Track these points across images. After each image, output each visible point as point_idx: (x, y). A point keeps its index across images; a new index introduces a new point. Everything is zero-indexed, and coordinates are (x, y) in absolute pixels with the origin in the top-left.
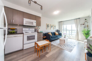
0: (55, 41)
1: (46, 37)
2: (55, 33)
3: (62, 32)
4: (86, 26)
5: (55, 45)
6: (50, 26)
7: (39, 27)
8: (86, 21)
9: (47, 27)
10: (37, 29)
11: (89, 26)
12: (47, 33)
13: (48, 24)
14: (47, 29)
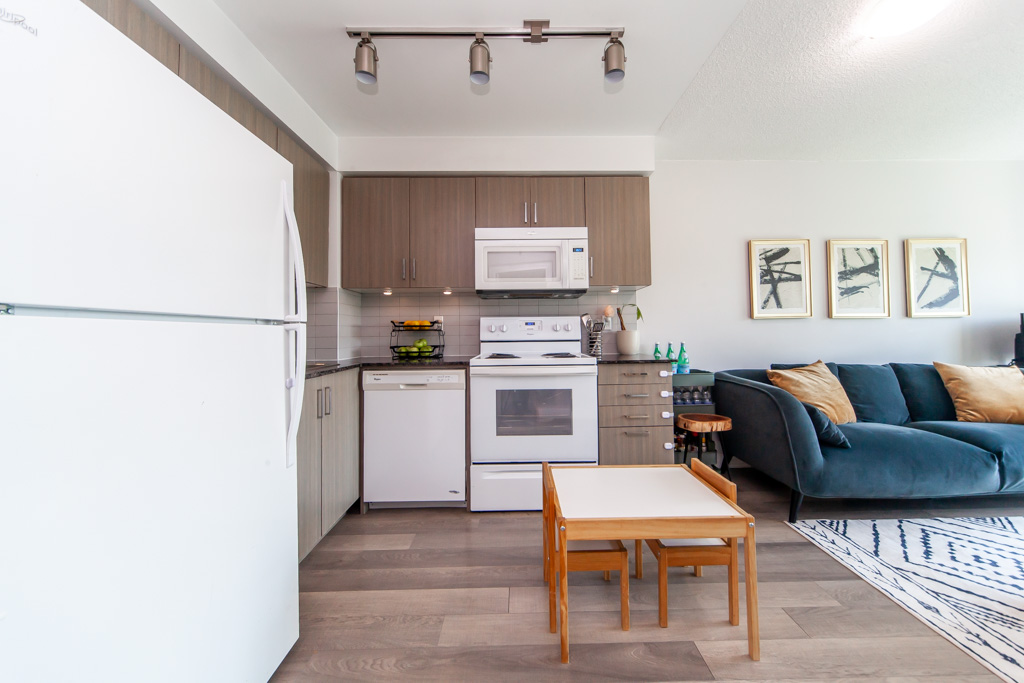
0: (913, 527)
1: (721, 426)
2: (933, 374)
5: (911, 596)
7: (642, 296)
9: (760, 291)
10: (612, 326)
12: (762, 376)
13: (776, 246)
14: (758, 314)
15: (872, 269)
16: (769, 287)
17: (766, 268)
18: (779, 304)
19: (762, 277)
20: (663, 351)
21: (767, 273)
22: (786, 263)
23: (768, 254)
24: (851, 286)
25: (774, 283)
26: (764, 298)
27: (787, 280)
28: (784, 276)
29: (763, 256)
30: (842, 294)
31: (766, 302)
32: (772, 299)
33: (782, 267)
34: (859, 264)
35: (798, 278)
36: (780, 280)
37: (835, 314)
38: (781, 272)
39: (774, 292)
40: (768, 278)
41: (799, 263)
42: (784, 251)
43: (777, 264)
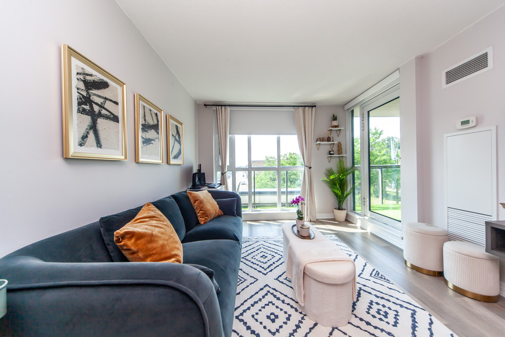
3: (223, 182)
4: (335, 149)
8: (335, 123)
9: (78, 124)
11: (343, 147)
13: (98, 76)
14: (74, 149)
15: (156, 127)
16: (88, 119)
17: (85, 94)
18: (99, 144)
19: (79, 104)
21: (85, 101)
22: (106, 99)
23: (88, 78)
24: (148, 137)
25: (95, 117)
26: (83, 131)
27: (107, 117)
28: (104, 112)
29: (81, 77)
30: (143, 143)
31: (85, 137)
32: (91, 135)
33: (102, 100)
34: (151, 123)
35: (115, 119)
36: (100, 115)
37: (141, 160)
38: (101, 106)
39: (93, 127)
40: (87, 107)
41: (116, 103)
42: (103, 85)
43: (97, 96)
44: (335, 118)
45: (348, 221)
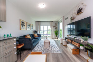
3: (39, 33)
6: (26, 25)
11: (57, 28)
13: (23, 21)
14: (21, 29)
15: (29, 26)
19: (21, 25)
20: (6, 35)
25: (23, 25)
30: (28, 28)
37: (27, 30)
39: (23, 27)
42: (23, 22)
43: (23, 23)
44: (56, 23)
45: (57, 38)
